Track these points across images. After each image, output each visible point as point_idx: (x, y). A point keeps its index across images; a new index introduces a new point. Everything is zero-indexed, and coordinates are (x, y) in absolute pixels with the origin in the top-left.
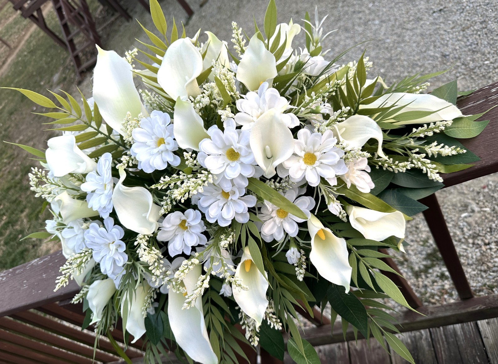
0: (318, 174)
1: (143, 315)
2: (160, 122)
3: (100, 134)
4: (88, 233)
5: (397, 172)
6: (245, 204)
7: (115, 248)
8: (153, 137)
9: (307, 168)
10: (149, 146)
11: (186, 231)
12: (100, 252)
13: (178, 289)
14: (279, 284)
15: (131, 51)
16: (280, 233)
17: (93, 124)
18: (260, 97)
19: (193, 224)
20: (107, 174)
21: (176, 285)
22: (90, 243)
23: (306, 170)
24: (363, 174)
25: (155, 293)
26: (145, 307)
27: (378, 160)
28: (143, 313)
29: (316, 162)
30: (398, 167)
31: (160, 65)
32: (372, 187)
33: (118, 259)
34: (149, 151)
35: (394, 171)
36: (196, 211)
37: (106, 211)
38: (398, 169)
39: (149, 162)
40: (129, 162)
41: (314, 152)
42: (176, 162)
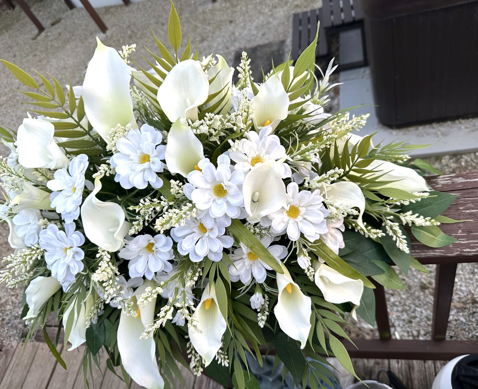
0: (299, 229)
1: (87, 325)
2: (150, 139)
3: (79, 127)
4: (45, 233)
5: (367, 236)
6: (221, 244)
7: (72, 254)
8: (138, 151)
9: (290, 221)
10: (132, 160)
11: (151, 254)
12: (54, 255)
13: (129, 312)
14: (234, 325)
15: (129, 46)
16: (247, 277)
17: (75, 116)
18: (261, 139)
19: (162, 250)
20: (80, 179)
21: (128, 307)
22: (45, 244)
23: (288, 223)
24: (337, 233)
25: (103, 304)
26: (90, 317)
27: (352, 220)
28: (86, 323)
29: (299, 217)
30: (370, 232)
31: (164, 79)
32: (342, 247)
33: (73, 267)
34: (131, 165)
35: (364, 235)
36: (168, 237)
37: (70, 216)
38: (369, 234)
39: (129, 177)
40: (106, 172)
41: (299, 206)
42: (158, 184)
